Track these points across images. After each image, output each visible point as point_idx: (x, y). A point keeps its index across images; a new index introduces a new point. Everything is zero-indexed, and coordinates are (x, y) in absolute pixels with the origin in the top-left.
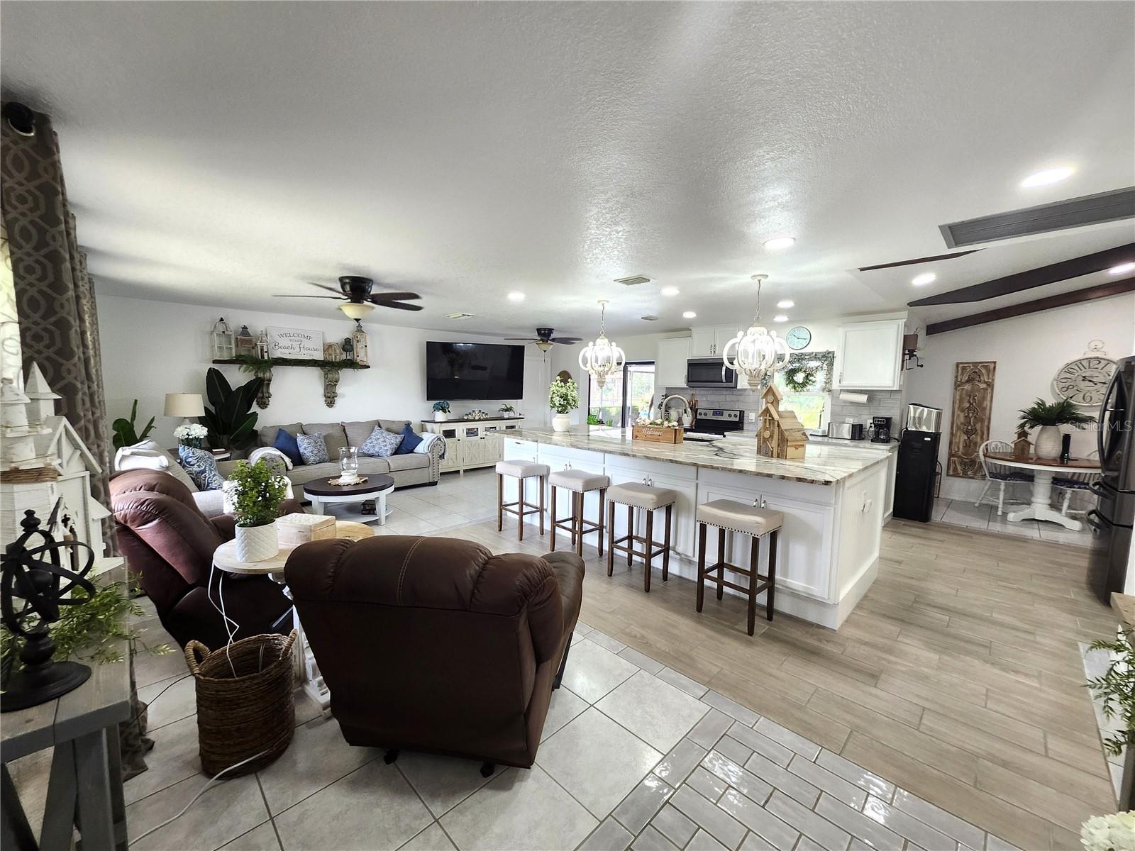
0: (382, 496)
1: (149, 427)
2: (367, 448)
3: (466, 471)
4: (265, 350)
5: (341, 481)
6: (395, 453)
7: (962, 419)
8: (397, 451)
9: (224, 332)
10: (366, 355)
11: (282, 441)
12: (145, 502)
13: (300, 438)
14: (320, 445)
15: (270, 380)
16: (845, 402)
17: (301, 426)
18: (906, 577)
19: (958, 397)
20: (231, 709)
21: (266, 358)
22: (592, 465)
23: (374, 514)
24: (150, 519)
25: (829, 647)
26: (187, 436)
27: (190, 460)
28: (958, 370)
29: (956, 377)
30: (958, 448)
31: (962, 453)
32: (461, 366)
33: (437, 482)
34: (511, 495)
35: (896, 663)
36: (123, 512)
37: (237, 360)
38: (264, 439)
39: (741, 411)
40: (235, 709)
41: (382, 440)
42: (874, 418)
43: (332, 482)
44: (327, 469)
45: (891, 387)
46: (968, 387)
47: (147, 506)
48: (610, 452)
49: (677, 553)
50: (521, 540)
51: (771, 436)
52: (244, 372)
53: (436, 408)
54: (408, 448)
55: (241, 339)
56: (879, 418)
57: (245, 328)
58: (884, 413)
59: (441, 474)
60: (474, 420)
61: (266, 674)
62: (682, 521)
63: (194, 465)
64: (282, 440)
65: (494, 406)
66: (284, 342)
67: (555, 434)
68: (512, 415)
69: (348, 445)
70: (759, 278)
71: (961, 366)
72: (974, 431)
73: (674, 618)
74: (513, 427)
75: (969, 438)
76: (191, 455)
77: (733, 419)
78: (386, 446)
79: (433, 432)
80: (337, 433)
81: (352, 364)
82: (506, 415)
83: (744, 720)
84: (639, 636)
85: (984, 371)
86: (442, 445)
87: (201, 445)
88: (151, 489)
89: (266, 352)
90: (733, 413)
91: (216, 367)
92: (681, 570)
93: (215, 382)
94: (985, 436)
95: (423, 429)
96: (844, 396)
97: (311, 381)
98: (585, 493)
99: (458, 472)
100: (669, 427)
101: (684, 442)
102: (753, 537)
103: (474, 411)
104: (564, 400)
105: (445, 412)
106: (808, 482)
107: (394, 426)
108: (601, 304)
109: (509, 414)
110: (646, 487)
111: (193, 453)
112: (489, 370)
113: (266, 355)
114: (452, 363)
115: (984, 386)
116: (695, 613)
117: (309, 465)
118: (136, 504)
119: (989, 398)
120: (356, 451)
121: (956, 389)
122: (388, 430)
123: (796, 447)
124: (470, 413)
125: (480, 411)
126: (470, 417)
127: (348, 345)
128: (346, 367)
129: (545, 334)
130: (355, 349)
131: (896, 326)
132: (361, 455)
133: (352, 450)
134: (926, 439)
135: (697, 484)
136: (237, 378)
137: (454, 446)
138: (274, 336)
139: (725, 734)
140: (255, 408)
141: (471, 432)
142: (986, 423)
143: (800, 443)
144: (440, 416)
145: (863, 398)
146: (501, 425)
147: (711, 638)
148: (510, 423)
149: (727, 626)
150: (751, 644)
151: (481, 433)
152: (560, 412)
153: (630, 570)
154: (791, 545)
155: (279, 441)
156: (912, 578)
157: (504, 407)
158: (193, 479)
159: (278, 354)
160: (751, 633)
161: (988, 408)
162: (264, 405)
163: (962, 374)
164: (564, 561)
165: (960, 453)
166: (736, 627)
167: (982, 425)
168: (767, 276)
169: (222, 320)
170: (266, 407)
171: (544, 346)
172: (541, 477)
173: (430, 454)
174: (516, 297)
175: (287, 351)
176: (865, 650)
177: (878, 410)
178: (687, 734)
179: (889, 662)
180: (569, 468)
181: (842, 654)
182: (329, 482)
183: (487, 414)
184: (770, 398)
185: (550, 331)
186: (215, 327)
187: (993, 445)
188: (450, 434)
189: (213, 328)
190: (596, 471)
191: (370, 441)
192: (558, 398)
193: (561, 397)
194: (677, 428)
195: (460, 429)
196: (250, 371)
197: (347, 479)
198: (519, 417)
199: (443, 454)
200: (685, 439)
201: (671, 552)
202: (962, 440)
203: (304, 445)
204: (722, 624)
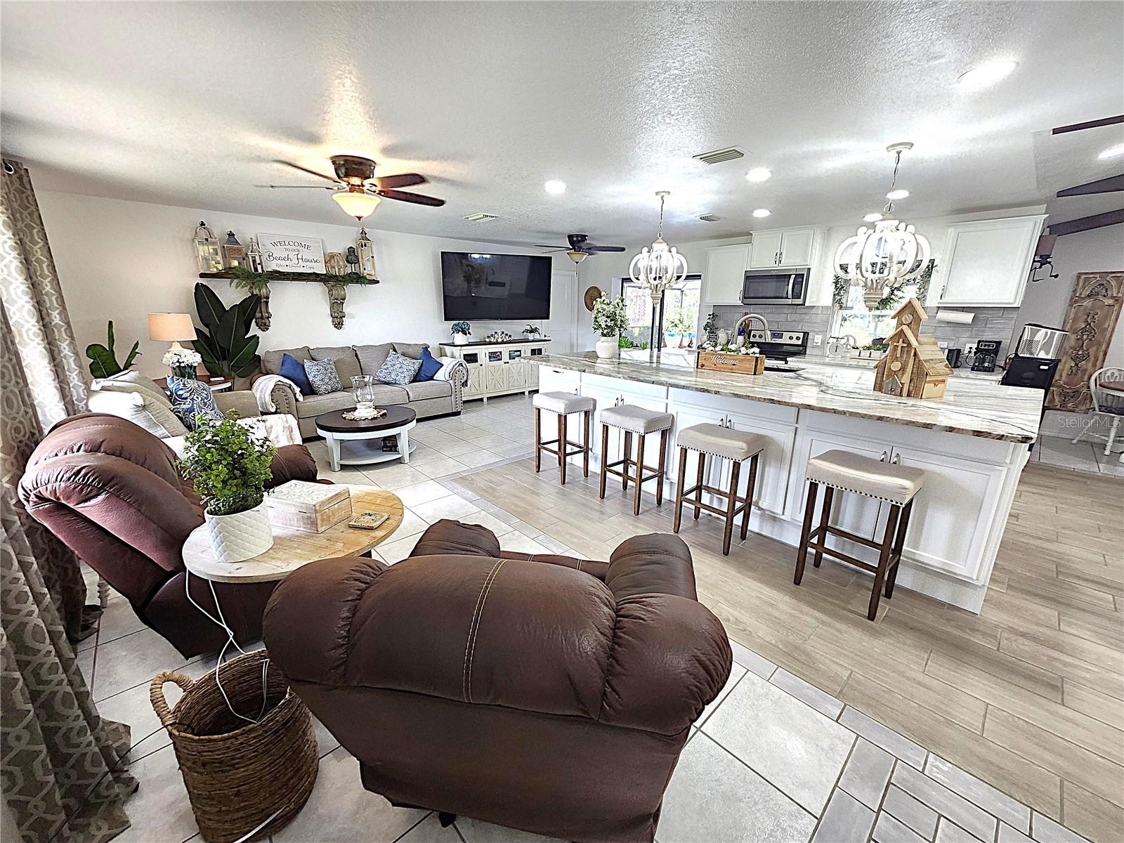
0: (403, 431)
1: (133, 354)
2: (382, 375)
3: (489, 399)
4: (258, 261)
5: (357, 414)
6: (414, 381)
7: (1073, 343)
8: (415, 379)
9: (207, 240)
10: (374, 268)
11: (288, 368)
12: (79, 471)
13: (308, 364)
14: (331, 373)
15: (268, 298)
16: (940, 322)
17: (309, 350)
18: (1032, 537)
19: (1072, 316)
20: (223, 772)
21: (260, 270)
22: (650, 398)
23: (396, 451)
24: (92, 494)
25: (978, 640)
26: (178, 364)
27: (180, 392)
28: (1078, 282)
29: (1075, 291)
30: (1061, 376)
31: (1064, 381)
32: (478, 281)
33: (460, 412)
34: (550, 431)
35: (1075, 666)
36: (49, 486)
37: (227, 274)
38: (269, 366)
39: (804, 333)
40: (230, 770)
41: (399, 366)
42: (979, 342)
43: (348, 416)
44: (341, 399)
45: (1012, 304)
46: (1088, 303)
47: (85, 476)
48: (677, 386)
49: (760, 509)
50: (564, 483)
51: (903, 369)
52: (237, 288)
53: (456, 330)
54: (427, 375)
55: (230, 249)
56: (986, 342)
57: (231, 235)
58: (989, 336)
59: (465, 402)
60: (497, 343)
61: (268, 723)
62: (771, 472)
63: (186, 398)
64: (287, 365)
65: (517, 327)
66: (278, 252)
67: (598, 361)
68: (537, 336)
69: (362, 373)
70: (899, 148)
71: (1083, 277)
72: (1086, 357)
73: (768, 592)
74: (540, 351)
75: (1076, 365)
76: (181, 386)
77: (794, 342)
78: (403, 372)
79: (453, 357)
80: (349, 357)
81: (359, 279)
82: (531, 336)
83: (909, 758)
84: (732, 619)
85: (1113, 283)
86: (464, 371)
87: (196, 373)
88: (94, 449)
89: (259, 264)
90: (795, 335)
91: (204, 281)
92: (761, 527)
93: (204, 299)
94: (1099, 364)
95: (443, 354)
96: (942, 315)
97: (314, 298)
98: (646, 435)
99: (481, 400)
100: (747, 354)
101: (765, 372)
102: (893, 505)
103: (496, 333)
104: (611, 320)
105: (466, 335)
106: (993, 438)
107: (410, 350)
108: (659, 197)
109: (534, 336)
110: (725, 429)
111: (184, 384)
112: (507, 287)
113: (259, 267)
114: (468, 279)
115: (1111, 302)
116: (793, 586)
117: (320, 395)
118: (68, 475)
119: (1113, 317)
120: (371, 381)
121: (1071, 305)
122: (403, 354)
123: (935, 383)
124: (492, 335)
125: (503, 333)
126: (492, 340)
127: (352, 256)
128: (352, 282)
129: (577, 242)
130: (360, 260)
131: (1032, 225)
132: (376, 382)
133: (366, 380)
134: (1042, 367)
135: (796, 428)
136: (230, 295)
137: (477, 371)
138: (266, 247)
139: (889, 783)
140: (254, 330)
141: (495, 356)
142: (1103, 347)
143: (941, 378)
144: (460, 338)
145: (968, 318)
146: (526, 348)
147: (823, 622)
148: (536, 346)
149: (838, 606)
150: (875, 633)
151: (505, 357)
152: (605, 335)
153: (697, 525)
154: (929, 511)
155: (283, 368)
156: (1040, 539)
157: (528, 328)
158: (180, 419)
159: (272, 266)
160: (871, 617)
161: (1110, 329)
162: (264, 326)
163: (1084, 287)
164: (667, 552)
165: (1062, 382)
166: (849, 607)
167: (1098, 348)
168: (912, 145)
169: (203, 224)
170: (267, 329)
171: (577, 257)
172: (586, 413)
173: (451, 382)
174: (555, 188)
175: (283, 263)
176: (1026, 646)
177: (983, 331)
178: (837, 782)
179: (1066, 664)
180: (620, 403)
181: (998, 650)
182: (344, 416)
183: (510, 336)
184: (907, 318)
185: (584, 237)
186: (196, 233)
187: (1109, 374)
188: (472, 358)
189: (194, 234)
190: (657, 407)
191: (385, 367)
192: (604, 318)
193: (608, 317)
194: (758, 355)
195: (482, 352)
196: (243, 287)
197: (365, 412)
198: (544, 338)
199: (466, 381)
200: (766, 369)
201: (753, 507)
202: (1067, 367)
203: (313, 372)
204: (831, 603)
